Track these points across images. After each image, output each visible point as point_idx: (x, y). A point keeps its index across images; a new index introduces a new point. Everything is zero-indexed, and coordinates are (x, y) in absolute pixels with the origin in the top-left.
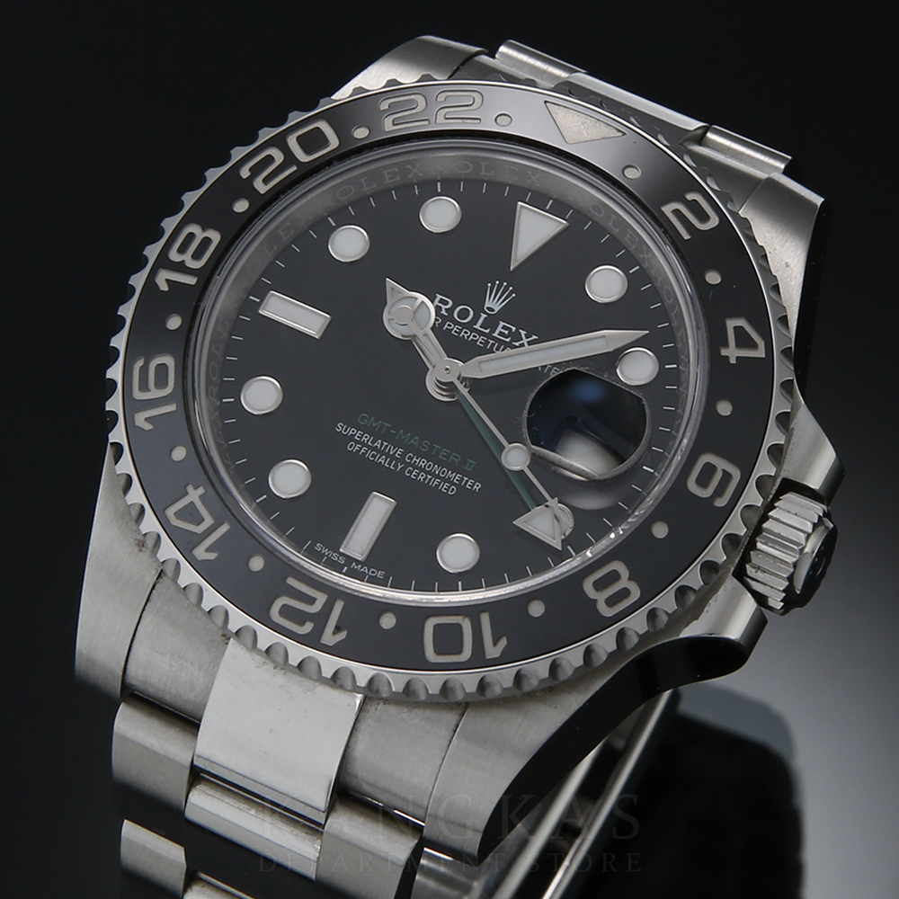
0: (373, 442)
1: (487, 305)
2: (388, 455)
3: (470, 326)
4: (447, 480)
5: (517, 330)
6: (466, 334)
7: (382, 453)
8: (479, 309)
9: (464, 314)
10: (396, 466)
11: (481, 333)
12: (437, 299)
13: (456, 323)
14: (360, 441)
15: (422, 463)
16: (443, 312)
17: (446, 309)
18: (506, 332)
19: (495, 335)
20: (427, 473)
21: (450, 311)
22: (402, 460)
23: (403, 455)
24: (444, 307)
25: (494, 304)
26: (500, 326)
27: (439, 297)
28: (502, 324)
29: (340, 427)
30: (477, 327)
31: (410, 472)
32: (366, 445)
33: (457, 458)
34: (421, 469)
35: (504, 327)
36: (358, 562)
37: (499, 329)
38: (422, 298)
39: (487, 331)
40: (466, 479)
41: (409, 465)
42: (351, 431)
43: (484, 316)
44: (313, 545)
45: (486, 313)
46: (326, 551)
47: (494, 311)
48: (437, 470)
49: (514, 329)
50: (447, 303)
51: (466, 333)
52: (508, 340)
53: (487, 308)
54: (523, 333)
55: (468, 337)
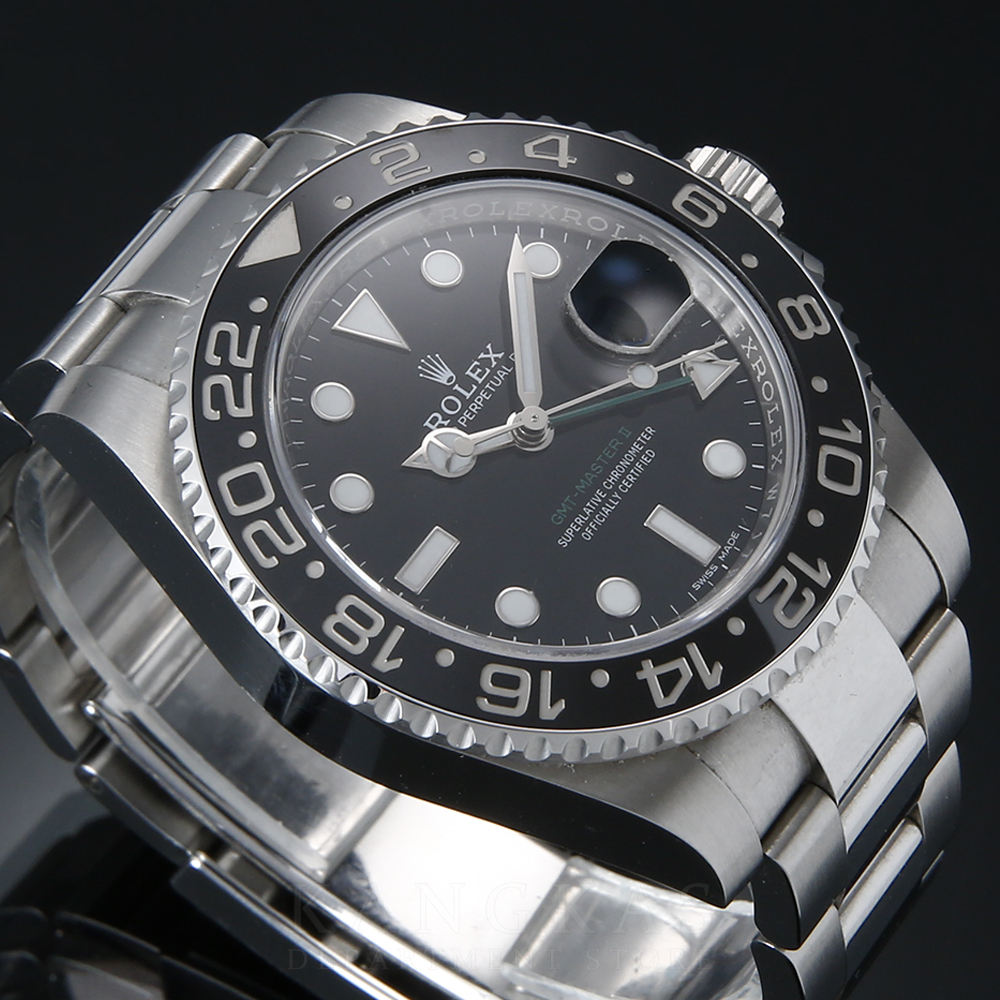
0: (586, 516)
1: (445, 382)
2: (602, 505)
3: (466, 403)
4: (637, 457)
5: (478, 361)
6: (475, 407)
7: (598, 509)
8: (449, 390)
9: (451, 405)
10: (616, 499)
11: (477, 393)
12: (430, 426)
13: (460, 414)
14: (582, 527)
15: (615, 475)
16: (446, 423)
17: (443, 420)
18: (479, 370)
19: (480, 381)
20: (627, 472)
21: (445, 417)
22: (610, 493)
23: (604, 491)
24: (440, 421)
25: (444, 375)
26: (471, 375)
27: (427, 424)
28: (468, 373)
29: (563, 542)
30: (468, 395)
31: (624, 487)
32: (587, 523)
33: (615, 442)
34: (623, 477)
35: (473, 371)
36: (719, 553)
37: (474, 376)
38: (430, 437)
39: (475, 387)
40: (639, 439)
41: (615, 488)
42: (569, 532)
43: (456, 387)
44: (693, 591)
45: (454, 385)
46: (702, 581)
47: (452, 377)
48: (625, 463)
49: (476, 363)
50: (436, 419)
51: (473, 407)
52: (488, 371)
53: (448, 382)
54: (482, 356)
55: (479, 406)
